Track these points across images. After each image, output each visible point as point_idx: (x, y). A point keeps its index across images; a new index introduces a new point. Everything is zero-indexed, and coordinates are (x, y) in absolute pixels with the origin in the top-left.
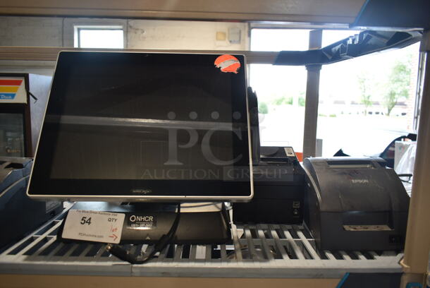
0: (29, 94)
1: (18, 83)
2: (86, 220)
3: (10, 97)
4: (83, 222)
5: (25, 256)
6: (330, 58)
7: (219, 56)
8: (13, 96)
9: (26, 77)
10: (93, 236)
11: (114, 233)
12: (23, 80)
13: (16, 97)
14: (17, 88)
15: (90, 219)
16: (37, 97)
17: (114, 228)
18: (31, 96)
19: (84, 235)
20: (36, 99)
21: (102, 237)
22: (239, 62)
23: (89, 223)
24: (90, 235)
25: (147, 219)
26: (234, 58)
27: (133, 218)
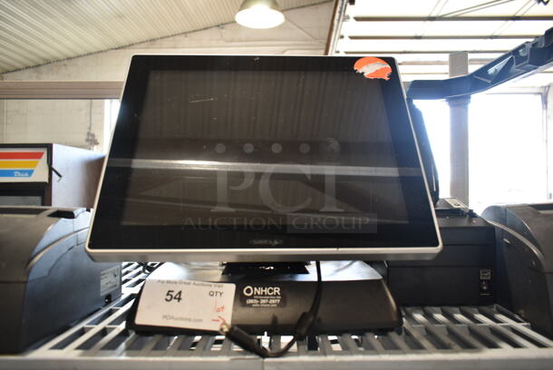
0: (51, 169)
1: (39, 156)
2: (174, 294)
3: (27, 174)
4: (169, 298)
5: (79, 352)
6: (489, 82)
7: (359, 58)
8: (30, 173)
9: (49, 147)
10: (185, 319)
11: (220, 314)
12: (45, 151)
13: (33, 174)
14: (37, 162)
15: (180, 293)
16: (61, 174)
17: (219, 306)
18: (53, 173)
19: (173, 318)
20: (60, 176)
21: (200, 320)
22: (388, 66)
23: (179, 299)
24: (182, 319)
25: (271, 291)
26: (380, 61)
27: (248, 291)
